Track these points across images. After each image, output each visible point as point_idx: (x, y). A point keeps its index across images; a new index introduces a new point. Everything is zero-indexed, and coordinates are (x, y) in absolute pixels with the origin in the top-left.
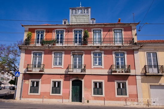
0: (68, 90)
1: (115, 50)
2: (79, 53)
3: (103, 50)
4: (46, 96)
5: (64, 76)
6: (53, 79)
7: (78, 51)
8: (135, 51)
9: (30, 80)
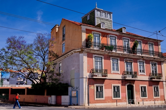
0: (125, 94)
1: (151, 61)
2: (130, 61)
3: (144, 60)
4: (109, 101)
5: (121, 81)
6: (114, 84)
7: (129, 59)
8: (162, 63)
9: (95, 85)
